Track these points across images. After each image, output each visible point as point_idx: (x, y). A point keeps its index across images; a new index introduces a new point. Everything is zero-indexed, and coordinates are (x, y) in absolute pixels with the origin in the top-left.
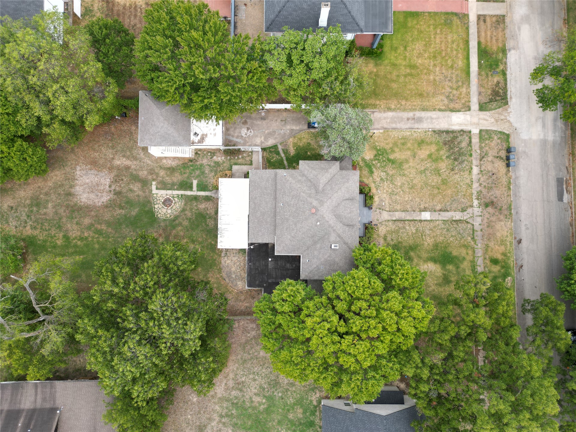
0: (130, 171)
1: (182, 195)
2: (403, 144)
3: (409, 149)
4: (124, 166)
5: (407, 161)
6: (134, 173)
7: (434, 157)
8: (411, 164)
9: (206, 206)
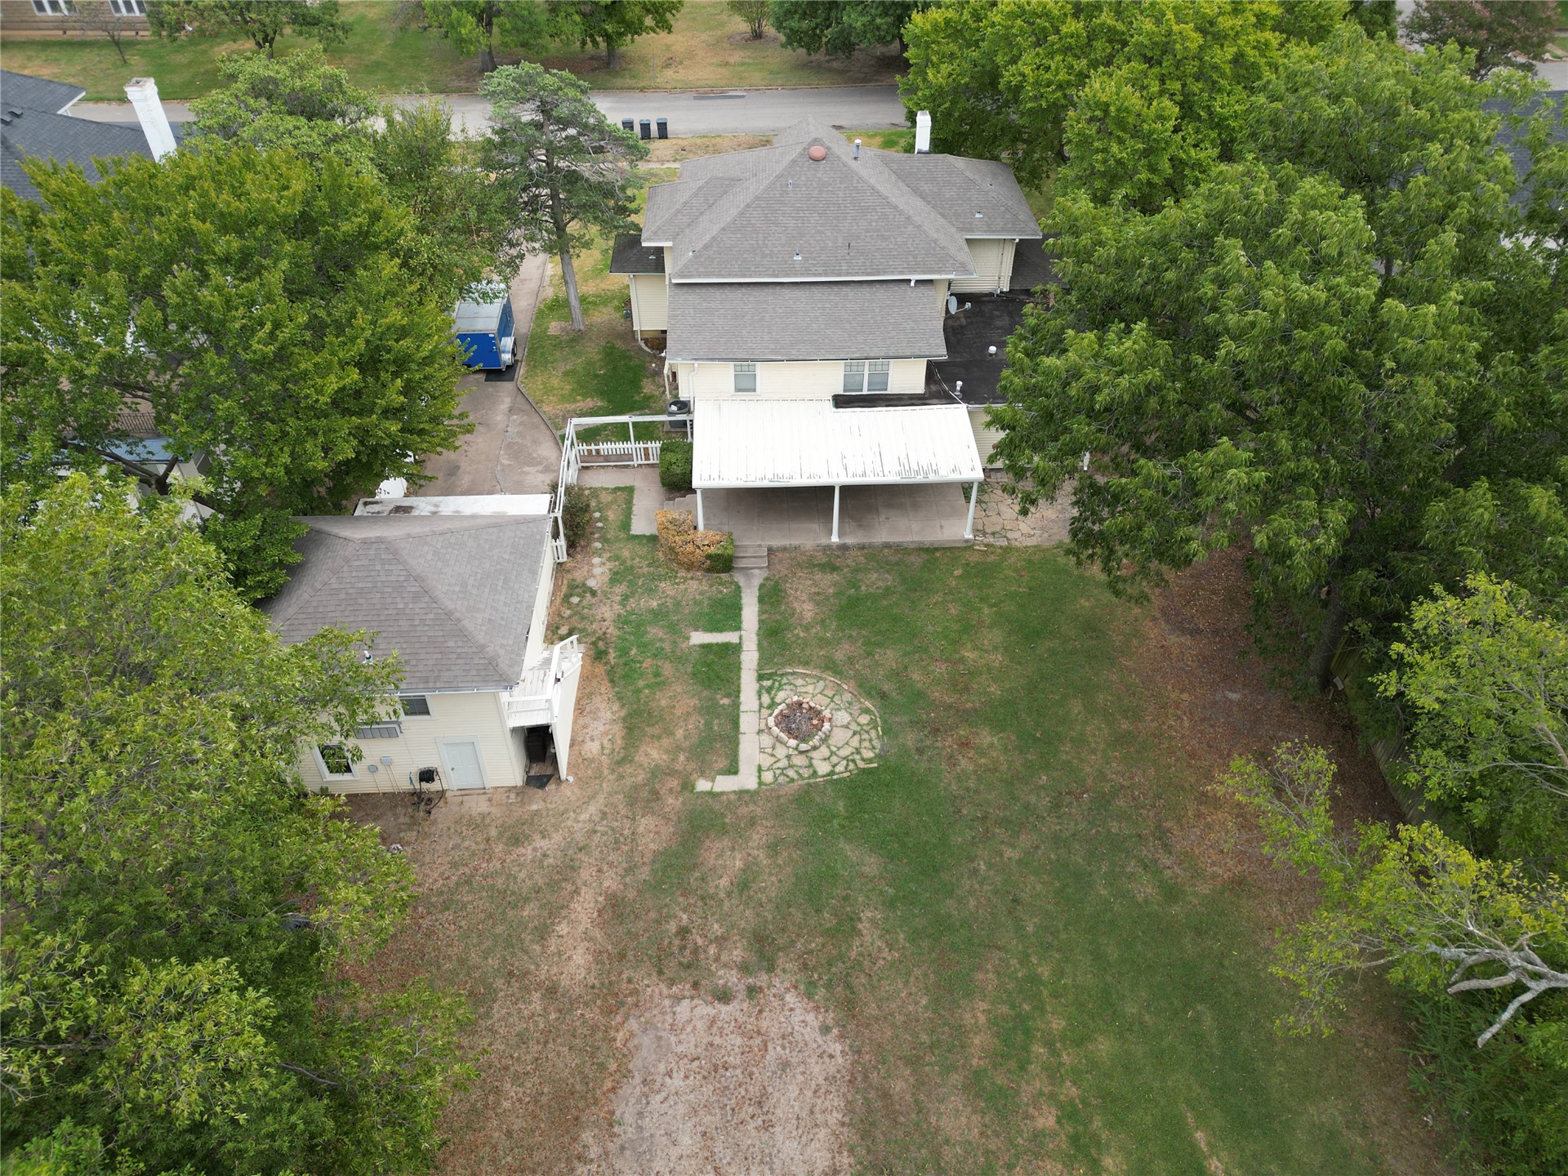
0: (631, 894)
1: (761, 678)
4: (602, 926)
6: (644, 873)
9: (805, 597)
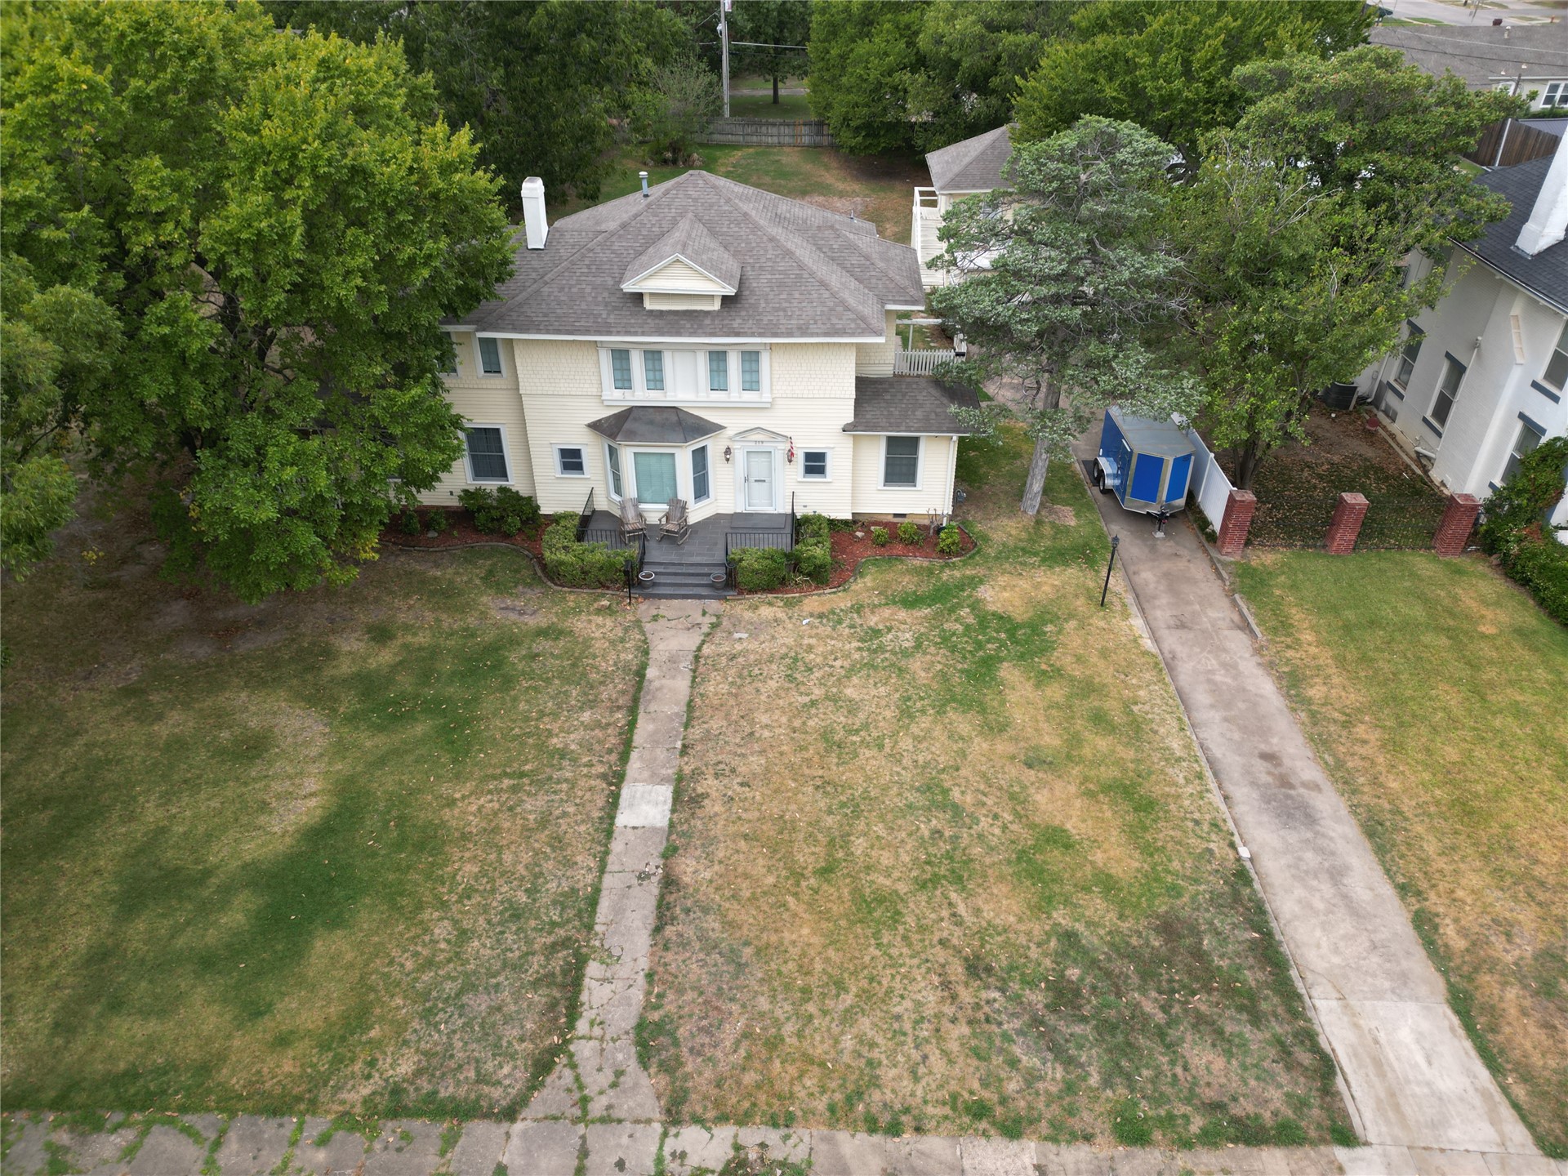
2: (1099, 719)
3: (1075, 741)
5: (996, 728)
7: (1055, 859)
8: (980, 745)
